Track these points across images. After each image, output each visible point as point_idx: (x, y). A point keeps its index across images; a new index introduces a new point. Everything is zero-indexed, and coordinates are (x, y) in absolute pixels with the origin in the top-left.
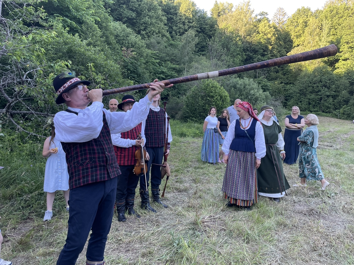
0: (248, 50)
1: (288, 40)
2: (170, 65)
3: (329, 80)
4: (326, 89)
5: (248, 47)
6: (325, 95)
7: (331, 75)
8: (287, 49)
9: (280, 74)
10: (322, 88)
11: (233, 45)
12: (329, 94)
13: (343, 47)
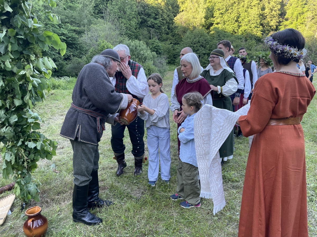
0: (142, 14)
1: (175, 5)
2: (70, 27)
3: (205, 41)
4: (203, 49)
5: (142, 11)
6: (202, 54)
7: (206, 37)
8: (175, 14)
9: (169, 36)
10: (200, 48)
11: (128, 9)
12: (205, 53)
13: (216, 13)
